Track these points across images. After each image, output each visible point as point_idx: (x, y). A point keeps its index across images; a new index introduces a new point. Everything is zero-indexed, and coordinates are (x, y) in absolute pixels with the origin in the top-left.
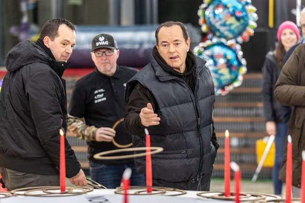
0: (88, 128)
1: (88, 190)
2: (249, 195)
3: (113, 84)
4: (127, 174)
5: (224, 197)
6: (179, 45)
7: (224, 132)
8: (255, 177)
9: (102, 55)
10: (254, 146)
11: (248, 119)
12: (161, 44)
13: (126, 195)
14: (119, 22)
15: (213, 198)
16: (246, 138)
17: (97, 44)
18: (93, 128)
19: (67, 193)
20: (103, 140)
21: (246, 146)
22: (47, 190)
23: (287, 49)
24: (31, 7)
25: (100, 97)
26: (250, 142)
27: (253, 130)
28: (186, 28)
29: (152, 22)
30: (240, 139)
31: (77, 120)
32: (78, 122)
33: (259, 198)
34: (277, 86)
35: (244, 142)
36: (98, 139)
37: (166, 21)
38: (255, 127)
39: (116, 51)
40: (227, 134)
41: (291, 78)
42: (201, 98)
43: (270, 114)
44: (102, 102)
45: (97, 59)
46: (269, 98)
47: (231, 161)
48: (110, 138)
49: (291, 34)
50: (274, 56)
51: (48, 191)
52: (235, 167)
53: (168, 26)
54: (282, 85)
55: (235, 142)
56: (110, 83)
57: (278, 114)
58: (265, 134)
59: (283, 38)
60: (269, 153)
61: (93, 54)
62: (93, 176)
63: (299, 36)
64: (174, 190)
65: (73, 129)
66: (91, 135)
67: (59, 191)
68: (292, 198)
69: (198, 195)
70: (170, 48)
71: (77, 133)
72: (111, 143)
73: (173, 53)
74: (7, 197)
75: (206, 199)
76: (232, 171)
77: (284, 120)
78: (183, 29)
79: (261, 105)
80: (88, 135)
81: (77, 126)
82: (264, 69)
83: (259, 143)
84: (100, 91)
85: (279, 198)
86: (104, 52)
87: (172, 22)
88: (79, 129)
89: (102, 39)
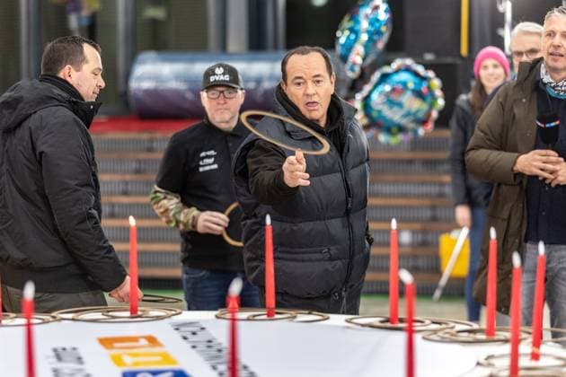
0: (186, 211)
1: (174, 312)
2: (427, 322)
3: (230, 145)
4: (236, 287)
5: (388, 325)
6: (321, 84)
7: (390, 221)
8: (438, 293)
9: (219, 97)
10: (437, 245)
11: (426, 202)
12: (292, 81)
13: (234, 320)
14: (223, 46)
15: (372, 326)
16: (424, 232)
17: (212, 79)
18: (194, 212)
19: (140, 317)
20: (208, 231)
21: (424, 244)
22: (109, 312)
23: (489, 91)
24: (85, 22)
25: (208, 163)
26: (430, 238)
27: (434, 219)
28: (329, 56)
29: (276, 47)
30: (413, 232)
31: (169, 197)
32: (171, 199)
33: (444, 326)
34: (469, 150)
35: (420, 237)
36: (200, 229)
37: (298, 46)
38: (439, 213)
39: (240, 92)
40: (394, 224)
41: (492, 139)
42: (353, 167)
43: (462, 194)
44: (211, 170)
45: (210, 102)
46: (459, 168)
47: (400, 268)
48: (219, 229)
49: (495, 66)
50: (468, 101)
51: (111, 314)
52: (406, 277)
53: (303, 53)
54: (477, 149)
55: (406, 237)
56: (227, 142)
57: (475, 193)
58: (453, 225)
59: (483, 73)
60: (460, 256)
61: (204, 95)
62: (188, 289)
63: (508, 70)
64: (310, 314)
65: (162, 210)
66: (190, 221)
67: (128, 314)
68: (495, 326)
69: (347, 321)
70: (307, 88)
71: (167, 217)
72: (220, 237)
73: (311, 96)
74: (45, 322)
75: (360, 327)
76: (401, 283)
77: (484, 203)
78: (326, 58)
79: (447, 179)
80: (185, 221)
81: (168, 205)
82: (453, 123)
83: (444, 240)
84: (209, 153)
85: (475, 326)
86: (222, 92)
87: (307, 48)
88: (172, 210)
89: (219, 71)
